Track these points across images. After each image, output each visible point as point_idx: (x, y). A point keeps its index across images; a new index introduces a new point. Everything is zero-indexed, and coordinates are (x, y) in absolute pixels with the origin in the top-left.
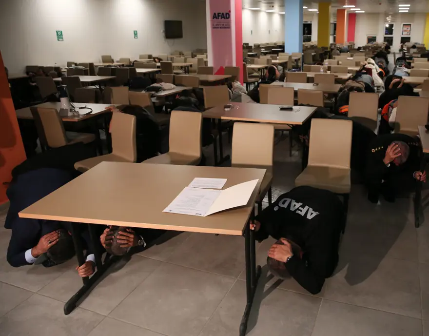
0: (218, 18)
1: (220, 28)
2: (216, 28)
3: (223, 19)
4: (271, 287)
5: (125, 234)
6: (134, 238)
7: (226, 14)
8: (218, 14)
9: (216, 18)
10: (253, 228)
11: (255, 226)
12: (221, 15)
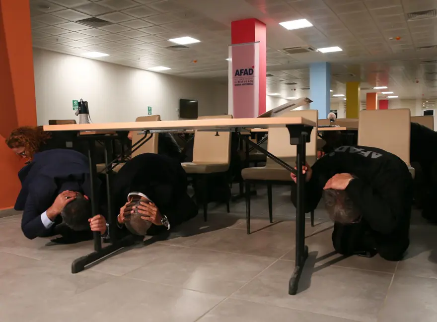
0: (241, 75)
2: (238, 85)
3: (246, 75)
4: (323, 265)
7: (250, 70)
8: (241, 70)
9: (239, 75)
10: (304, 172)
11: (306, 168)
12: (244, 71)
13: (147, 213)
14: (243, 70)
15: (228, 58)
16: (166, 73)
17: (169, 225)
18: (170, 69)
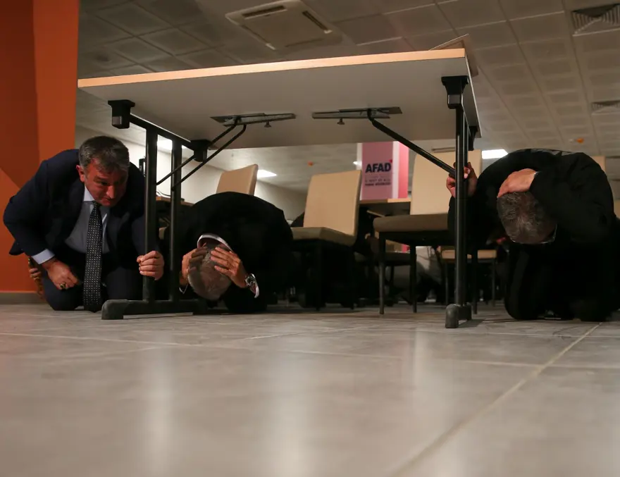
0: (374, 171)
1: (376, 184)
2: (369, 185)
3: (381, 172)
5: (224, 252)
6: (240, 264)
7: (386, 165)
8: (374, 165)
9: (371, 172)
10: (466, 176)
11: (469, 171)
12: (378, 166)
13: (225, 263)
14: (377, 164)
15: (356, 160)
16: (267, 181)
17: (257, 289)
18: (275, 175)
